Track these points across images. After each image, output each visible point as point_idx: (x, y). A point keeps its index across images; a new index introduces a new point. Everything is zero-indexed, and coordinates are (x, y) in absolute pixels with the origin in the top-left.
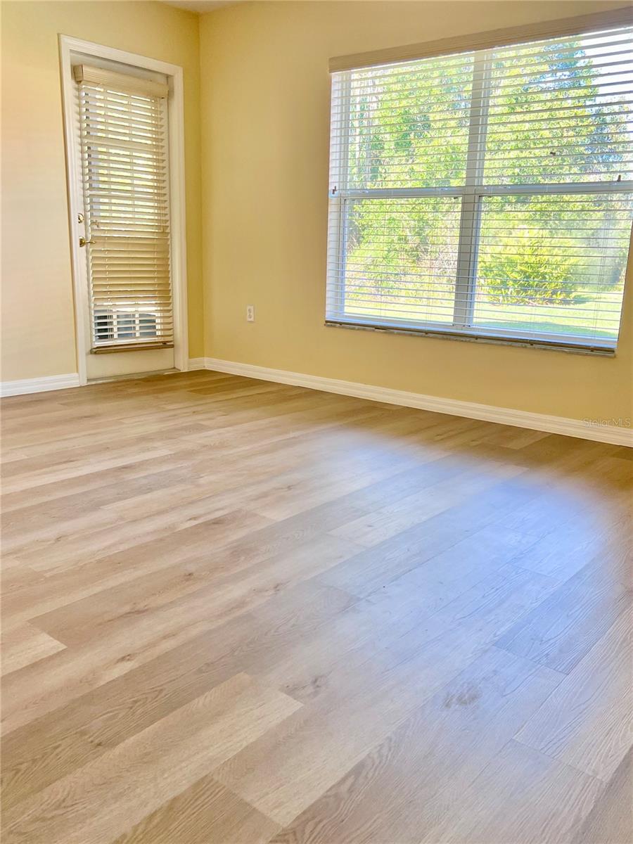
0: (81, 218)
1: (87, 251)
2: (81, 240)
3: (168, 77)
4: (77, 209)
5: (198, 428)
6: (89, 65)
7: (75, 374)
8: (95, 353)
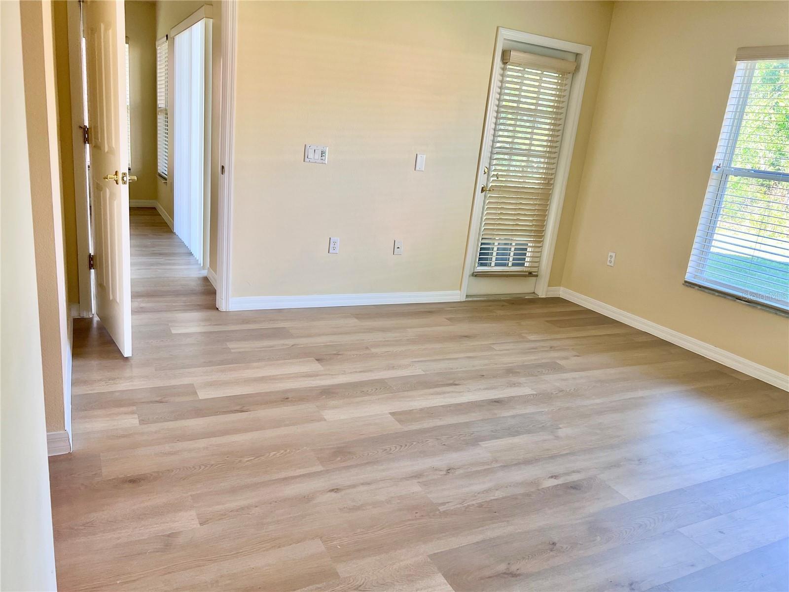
0: (486, 170)
1: (485, 196)
2: (483, 188)
3: (577, 55)
4: (484, 163)
6: (516, 50)
7: (458, 292)
8: (476, 276)
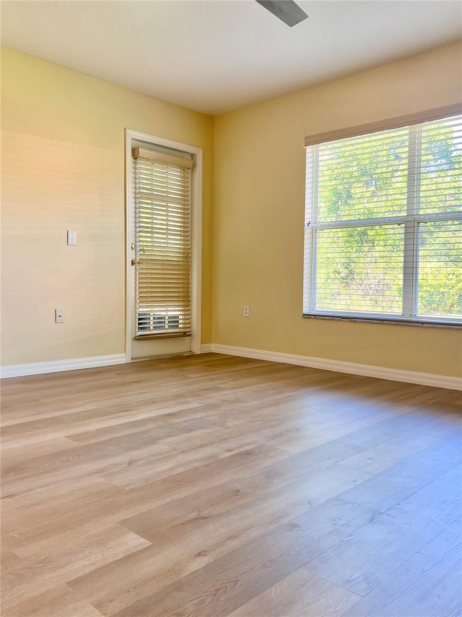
0: (133, 246)
1: (136, 269)
2: (132, 261)
3: (193, 155)
4: (130, 240)
5: (216, 389)
6: (143, 147)
7: (124, 355)
8: (138, 339)
